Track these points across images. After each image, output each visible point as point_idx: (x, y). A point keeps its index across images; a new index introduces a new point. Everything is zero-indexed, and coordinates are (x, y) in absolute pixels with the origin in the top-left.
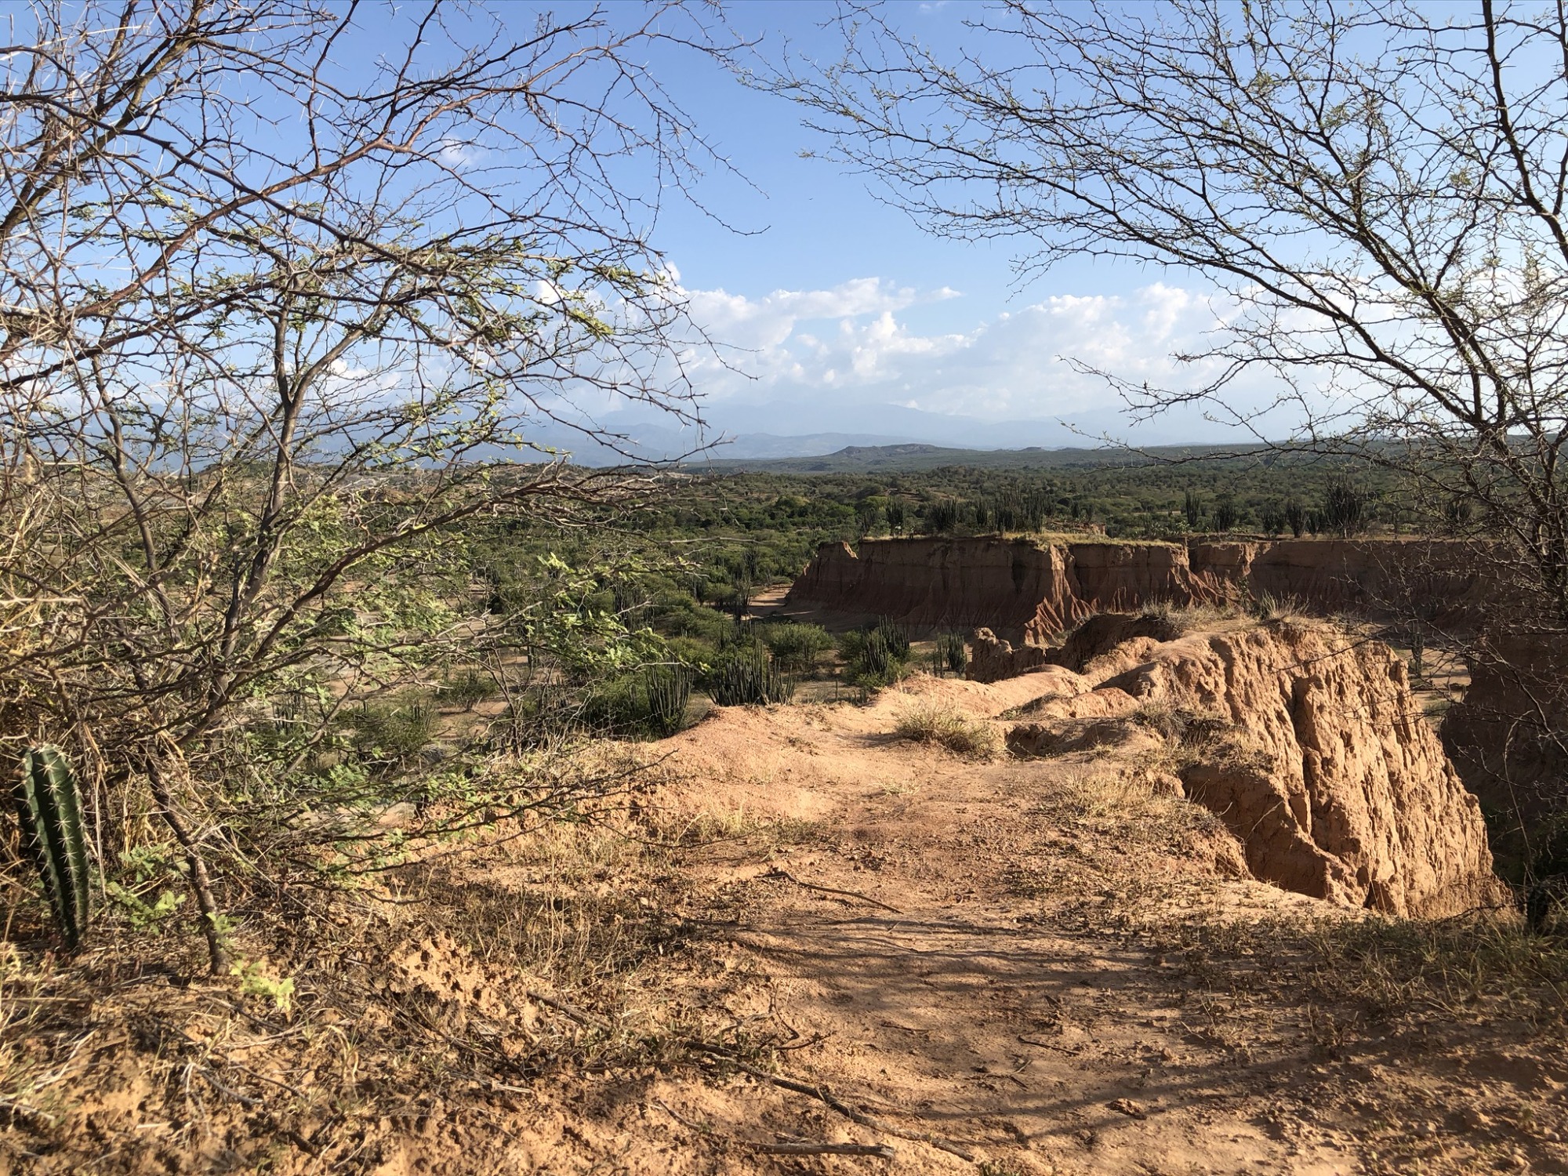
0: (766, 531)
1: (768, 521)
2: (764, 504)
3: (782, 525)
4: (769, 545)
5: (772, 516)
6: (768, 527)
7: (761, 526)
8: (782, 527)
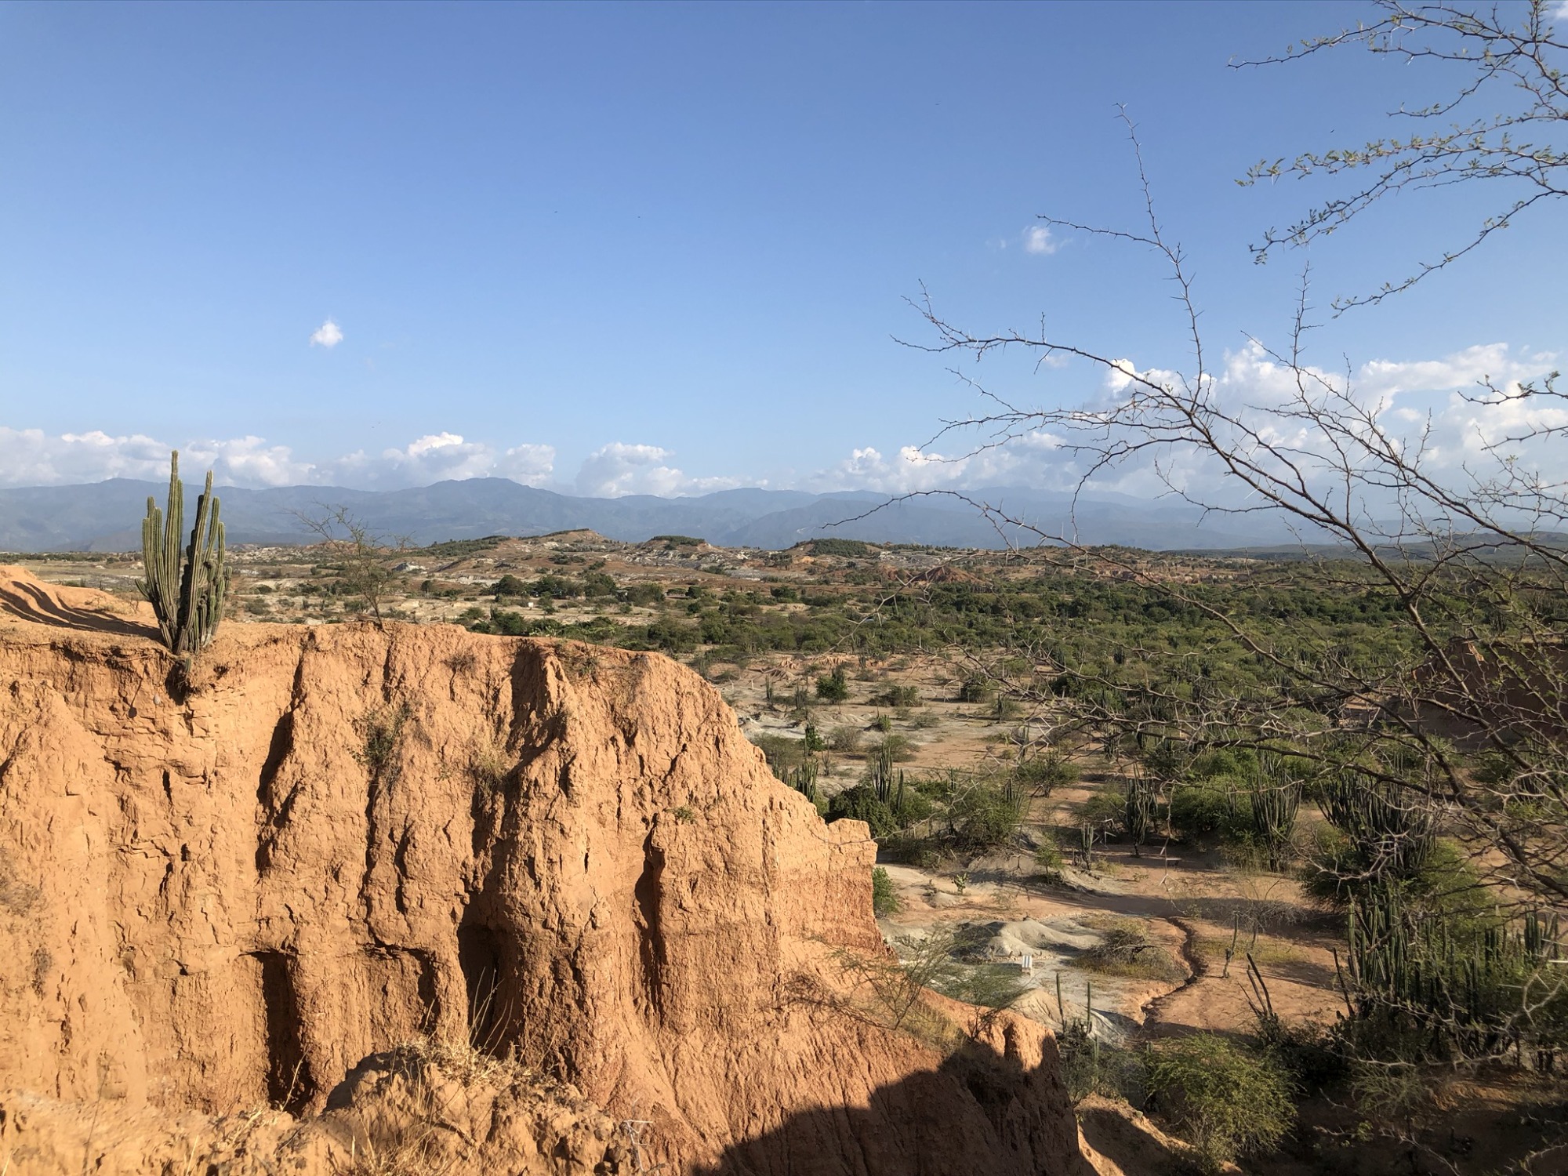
0: (1357, 625)
1: (1358, 613)
2: (1351, 595)
3: (1374, 618)
4: (1362, 641)
5: (1363, 609)
6: (1357, 620)
7: (1350, 618)
8: (1374, 621)
